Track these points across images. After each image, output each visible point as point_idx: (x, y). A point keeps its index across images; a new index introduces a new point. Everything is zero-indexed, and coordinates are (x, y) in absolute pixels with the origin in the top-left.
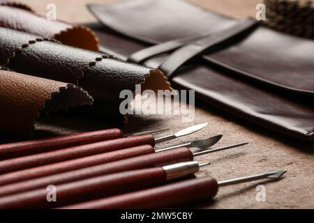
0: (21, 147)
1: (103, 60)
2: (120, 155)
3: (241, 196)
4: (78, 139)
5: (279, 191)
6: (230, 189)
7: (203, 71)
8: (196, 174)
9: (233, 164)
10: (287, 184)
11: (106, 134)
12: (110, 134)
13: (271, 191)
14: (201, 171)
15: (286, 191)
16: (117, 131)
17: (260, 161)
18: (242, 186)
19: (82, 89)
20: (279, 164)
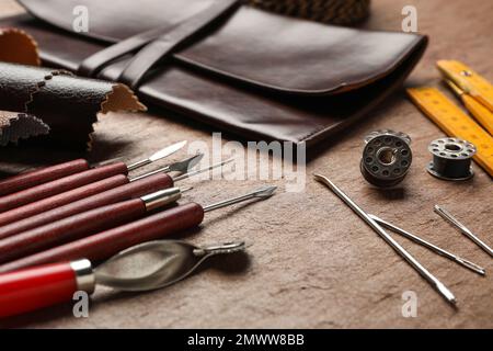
1: (54, 77)
3: (229, 220)
4: (39, 176)
5: (268, 209)
7: (175, 74)
8: (178, 202)
10: (278, 200)
13: (260, 210)
14: (184, 198)
15: (276, 209)
16: (83, 162)
18: (229, 209)
19: (35, 118)
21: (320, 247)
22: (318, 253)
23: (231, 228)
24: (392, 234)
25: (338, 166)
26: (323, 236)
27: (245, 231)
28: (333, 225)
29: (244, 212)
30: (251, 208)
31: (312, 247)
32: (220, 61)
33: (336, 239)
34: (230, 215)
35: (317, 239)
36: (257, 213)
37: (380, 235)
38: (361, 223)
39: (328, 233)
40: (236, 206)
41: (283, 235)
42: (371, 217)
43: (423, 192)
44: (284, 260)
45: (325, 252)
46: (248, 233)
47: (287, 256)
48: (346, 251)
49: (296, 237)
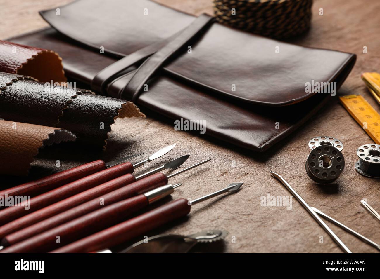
0: (24, 189)
1: (79, 96)
2: (108, 187)
3: (209, 210)
4: (70, 175)
5: (238, 202)
6: (200, 205)
8: (172, 195)
9: (200, 180)
10: (244, 194)
11: (91, 168)
12: (95, 166)
13: (232, 203)
14: (176, 191)
15: (243, 202)
16: (100, 162)
17: (222, 175)
18: (209, 201)
19: (66, 131)
20: (237, 176)
21: (276, 235)
22: (275, 240)
23: (211, 218)
24: (330, 224)
25: (289, 164)
26: (278, 225)
27: (222, 220)
28: (286, 216)
29: (220, 204)
30: (225, 201)
31: (270, 235)
32: (199, 73)
33: (288, 228)
34: (210, 206)
35: (275, 228)
36: (230, 206)
37: (321, 225)
38: (306, 214)
39: (282, 223)
40: (214, 199)
41: (249, 224)
42: (313, 210)
43: (353, 188)
44: (250, 246)
45: (280, 239)
46: (223, 222)
47: (252, 243)
48: (296, 239)
49: (259, 226)
